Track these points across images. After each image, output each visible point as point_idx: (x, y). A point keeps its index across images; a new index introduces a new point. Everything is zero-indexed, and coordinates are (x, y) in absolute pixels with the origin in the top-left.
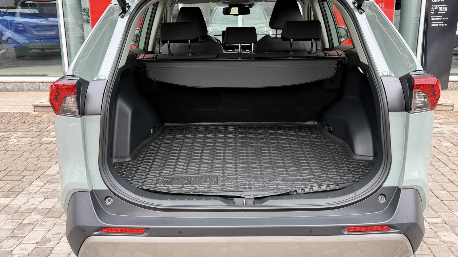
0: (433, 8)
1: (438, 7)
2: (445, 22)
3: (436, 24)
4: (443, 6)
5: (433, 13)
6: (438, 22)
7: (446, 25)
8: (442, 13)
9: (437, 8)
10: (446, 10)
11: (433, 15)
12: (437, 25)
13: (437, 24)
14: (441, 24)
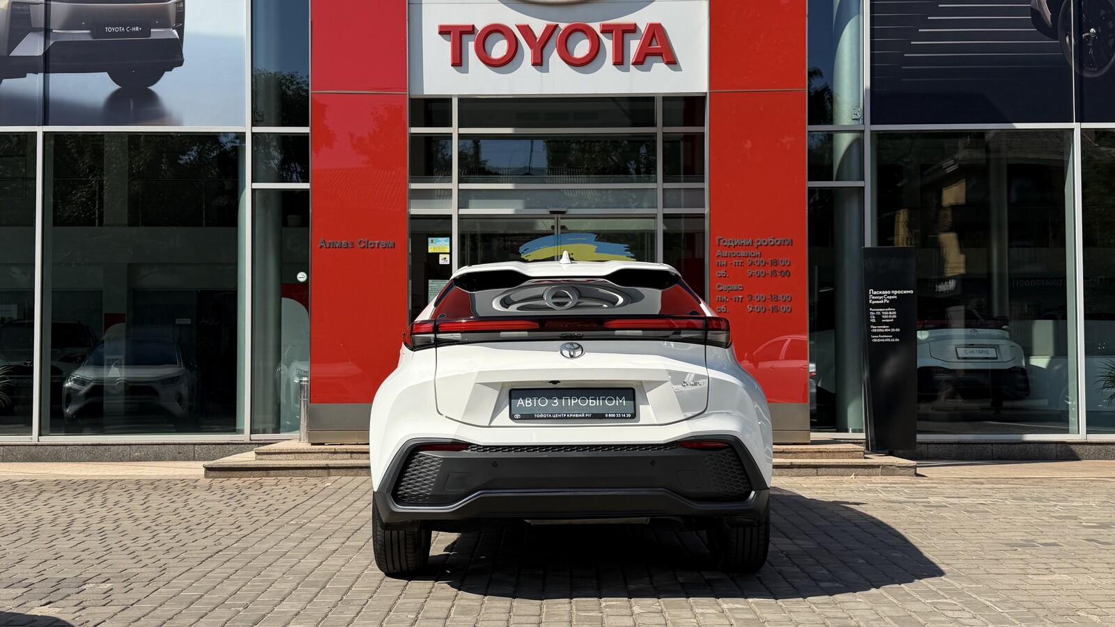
0: (873, 313)
1: (881, 312)
2: (895, 335)
3: (880, 338)
4: (889, 309)
5: (874, 321)
6: (882, 335)
7: (898, 340)
8: (888, 321)
9: (879, 313)
10: (895, 317)
11: (874, 324)
12: (883, 340)
13: (882, 338)
14: (888, 338)
